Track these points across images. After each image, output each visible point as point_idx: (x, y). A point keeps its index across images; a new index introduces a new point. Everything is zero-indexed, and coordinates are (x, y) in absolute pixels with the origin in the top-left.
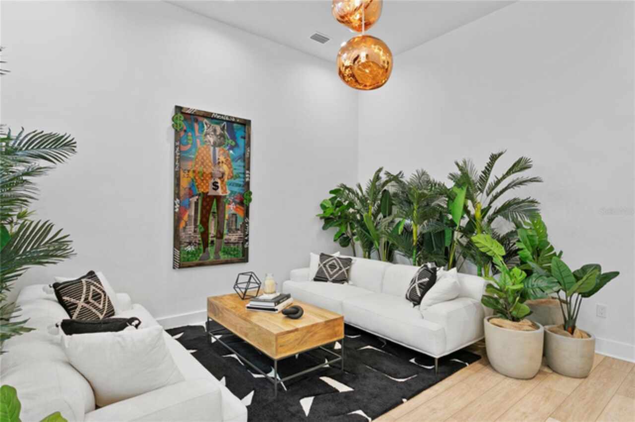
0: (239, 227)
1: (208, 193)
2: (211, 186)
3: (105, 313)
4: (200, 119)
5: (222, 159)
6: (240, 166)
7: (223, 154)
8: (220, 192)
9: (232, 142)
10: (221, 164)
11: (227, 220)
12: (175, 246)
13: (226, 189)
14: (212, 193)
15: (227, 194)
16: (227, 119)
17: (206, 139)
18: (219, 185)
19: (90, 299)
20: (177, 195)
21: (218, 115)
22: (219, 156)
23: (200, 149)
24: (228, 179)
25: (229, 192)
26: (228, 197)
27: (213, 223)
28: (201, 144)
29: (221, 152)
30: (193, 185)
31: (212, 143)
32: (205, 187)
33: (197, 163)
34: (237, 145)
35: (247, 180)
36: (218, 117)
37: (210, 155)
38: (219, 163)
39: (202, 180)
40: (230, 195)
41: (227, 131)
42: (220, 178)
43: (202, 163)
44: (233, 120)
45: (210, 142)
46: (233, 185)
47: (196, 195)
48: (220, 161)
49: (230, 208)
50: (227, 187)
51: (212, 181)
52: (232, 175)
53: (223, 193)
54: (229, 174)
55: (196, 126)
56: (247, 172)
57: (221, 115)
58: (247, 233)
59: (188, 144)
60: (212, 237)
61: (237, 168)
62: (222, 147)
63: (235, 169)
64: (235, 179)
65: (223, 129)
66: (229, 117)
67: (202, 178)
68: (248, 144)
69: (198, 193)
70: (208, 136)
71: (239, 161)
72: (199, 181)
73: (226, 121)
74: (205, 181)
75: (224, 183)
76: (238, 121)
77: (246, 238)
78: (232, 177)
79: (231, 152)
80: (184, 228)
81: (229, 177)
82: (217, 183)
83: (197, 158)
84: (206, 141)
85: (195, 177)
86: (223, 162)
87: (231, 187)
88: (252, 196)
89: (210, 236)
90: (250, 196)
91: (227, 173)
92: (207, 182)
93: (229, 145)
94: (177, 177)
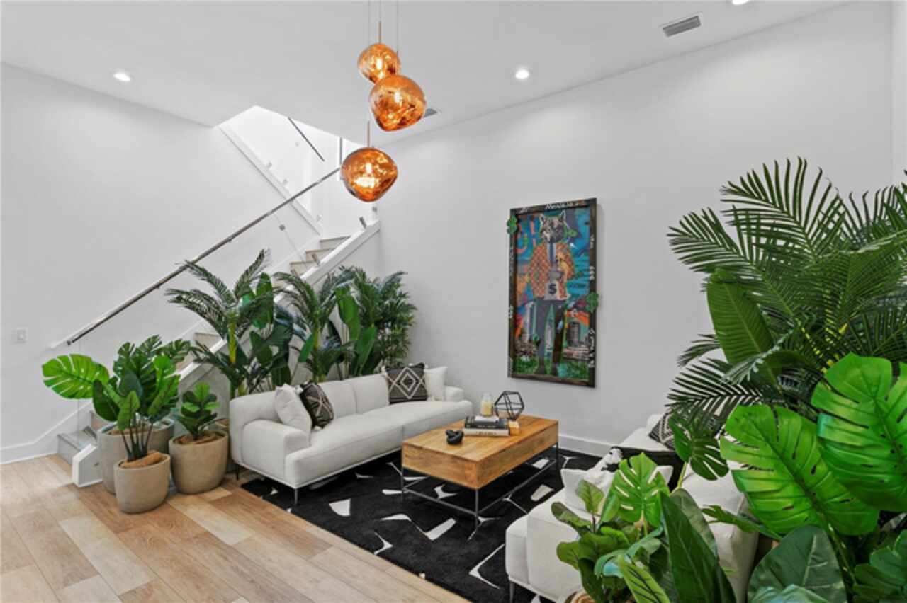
0: (583, 340)
1: (543, 297)
2: (547, 290)
3: (412, 395)
4: (536, 215)
5: (560, 255)
6: (583, 261)
7: (561, 250)
8: (558, 296)
9: (572, 233)
10: (559, 263)
12: (509, 355)
13: (565, 292)
14: (548, 297)
15: (567, 298)
16: (563, 206)
17: (543, 237)
18: (557, 287)
19: (402, 382)
20: (513, 300)
21: (553, 205)
22: (557, 252)
23: (535, 249)
24: (568, 279)
25: (569, 295)
26: (567, 302)
27: (550, 332)
28: (537, 243)
29: (560, 248)
30: (529, 290)
31: (549, 239)
32: (540, 291)
33: (532, 265)
34: (579, 235)
35: (591, 278)
36: (552, 207)
37: (546, 253)
38: (557, 261)
39: (538, 284)
40: (570, 299)
41: (567, 222)
42: (558, 279)
43: (538, 264)
44: (571, 205)
45: (546, 238)
46: (575, 287)
47: (532, 300)
48: (558, 258)
49: (570, 315)
50: (567, 290)
51: (548, 284)
52: (572, 274)
53: (561, 297)
54: (569, 274)
55: (532, 225)
56: (591, 268)
57: (556, 204)
58: (592, 348)
59: (523, 246)
60: (548, 349)
61: (578, 263)
62: (560, 242)
63: (577, 266)
64: (577, 279)
65: (561, 220)
66: (566, 204)
67: (538, 281)
68: (593, 231)
69: (533, 297)
70: (544, 233)
71: (582, 255)
72: (535, 285)
73: (563, 209)
74: (541, 285)
75: (563, 284)
76: (577, 204)
77: (591, 355)
78: (573, 276)
79: (572, 245)
80: (520, 336)
81: (570, 277)
82: (555, 285)
83: (533, 259)
84: (542, 239)
85: (530, 282)
86: (561, 260)
87: (571, 289)
88: (599, 300)
89: (547, 347)
90: (595, 300)
91: (566, 272)
92: (544, 285)
93: (569, 238)
94: (513, 282)
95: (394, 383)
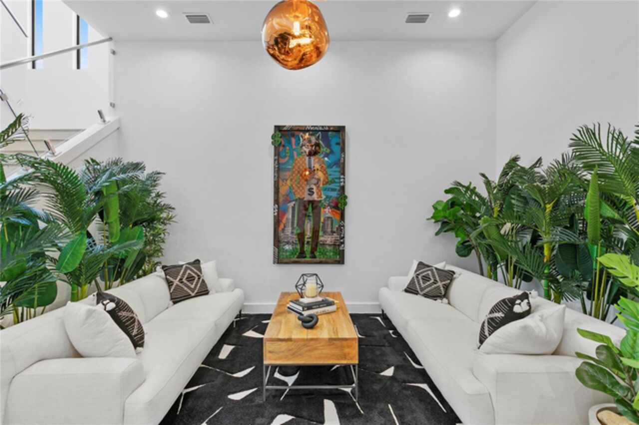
0: (335, 230)
1: (304, 198)
2: (307, 192)
3: (196, 291)
4: (296, 133)
5: (317, 166)
6: (335, 171)
7: (318, 162)
8: (315, 197)
9: (326, 150)
10: (316, 172)
11: (323, 223)
12: (274, 245)
13: (321, 194)
14: (307, 198)
15: (323, 199)
16: (321, 129)
17: (302, 151)
18: (315, 190)
19: (184, 280)
20: (276, 201)
21: (312, 126)
22: (315, 164)
23: (296, 160)
24: (323, 184)
25: (324, 197)
26: (322, 202)
27: (309, 225)
28: (297, 155)
29: (317, 160)
30: (290, 192)
31: (307, 153)
32: (301, 193)
33: (294, 172)
34: (332, 152)
35: (342, 184)
36: (312, 128)
37: (305, 164)
38: (314, 170)
39: (299, 188)
40: (325, 199)
41: (322, 140)
42: (315, 184)
43: (299, 172)
44: (327, 129)
45: (305, 152)
46: (328, 190)
47: (293, 201)
48: (315, 168)
49: (325, 212)
50: (322, 192)
51: (308, 187)
52: (327, 180)
53: (318, 198)
54: (324, 181)
55: (293, 140)
56: (342, 177)
57: (315, 126)
58: (342, 236)
59: (285, 156)
60: (308, 238)
61: (331, 173)
62: (317, 156)
63: (330, 175)
64: (330, 184)
65: (318, 138)
66: (323, 127)
67: (299, 185)
68: (343, 150)
69: (294, 198)
70: (304, 147)
71: (334, 167)
72: (296, 188)
73: (319, 131)
74: (301, 188)
75: (320, 188)
76: (332, 129)
77: (342, 241)
78: (327, 183)
79: (326, 159)
80: (283, 230)
81: (324, 183)
82: (313, 189)
83: (294, 167)
84: (302, 153)
85: (292, 185)
86: (318, 169)
87: (326, 192)
88: (347, 200)
89: (306, 237)
90: (345, 200)
91: (322, 179)
92: (303, 188)
93: (324, 153)
94: (276, 185)
95: (176, 282)
